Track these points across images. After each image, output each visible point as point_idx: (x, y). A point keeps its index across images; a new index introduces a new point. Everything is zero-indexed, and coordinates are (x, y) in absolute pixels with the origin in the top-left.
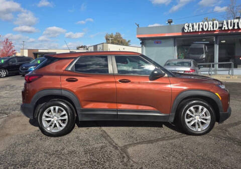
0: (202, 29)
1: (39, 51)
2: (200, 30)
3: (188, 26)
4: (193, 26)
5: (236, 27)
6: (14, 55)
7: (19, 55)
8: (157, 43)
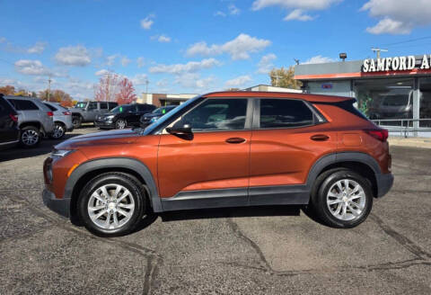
0: (390, 67)
1: (169, 96)
3: (369, 64)
4: (376, 63)
6: (133, 103)
7: (140, 101)
8: (326, 87)
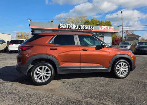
0: (68, 27)
2: (67, 28)
3: (62, 25)
4: (64, 25)
5: (81, 29)
